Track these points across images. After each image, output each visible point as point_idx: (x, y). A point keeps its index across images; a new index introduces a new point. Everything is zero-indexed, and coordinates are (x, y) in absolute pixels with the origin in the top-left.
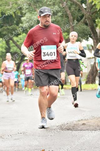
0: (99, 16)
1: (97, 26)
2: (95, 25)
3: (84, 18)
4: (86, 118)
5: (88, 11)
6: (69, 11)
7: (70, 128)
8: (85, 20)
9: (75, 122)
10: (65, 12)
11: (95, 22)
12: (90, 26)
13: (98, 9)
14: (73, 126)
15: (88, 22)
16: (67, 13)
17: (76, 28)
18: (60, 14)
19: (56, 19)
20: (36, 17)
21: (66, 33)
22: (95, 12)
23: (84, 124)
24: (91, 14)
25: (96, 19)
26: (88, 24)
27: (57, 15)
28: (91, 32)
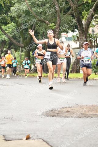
0: (85, 8)
1: (83, 18)
2: (81, 17)
3: (71, 10)
4: (70, 106)
5: (75, 4)
6: (56, 3)
7: (54, 115)
8: (71, 12)
9: (59, 109)
10: (53, 3)
11: (81, 14)
12: (76, 17)
13: (85, 2)
14: (58, 113)
15: (74, 14)
16: (54, 4)
17: (63, 20)
18: (48, 5)
19: (44, 10)
20: (24, 7)
21: (53, 24)
22: (81, 5)
23: (68, 111)
24: (77, 7)
25: (82, 12)
26: (75, 16)
27: (45, 6)
28: (77, 24)
